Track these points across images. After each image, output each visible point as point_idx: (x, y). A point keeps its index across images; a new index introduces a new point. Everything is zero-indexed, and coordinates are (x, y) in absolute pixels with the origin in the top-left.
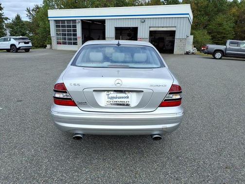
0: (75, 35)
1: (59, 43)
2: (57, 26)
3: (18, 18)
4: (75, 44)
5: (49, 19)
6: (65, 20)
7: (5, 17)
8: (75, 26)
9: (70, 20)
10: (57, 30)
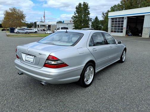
0: (122, 26)
1: (112, 31)
2: (112, 22)
3: (96, 18)
4: (122, 32)
5: (108, 18)
6: (117, 18)
7: (90, 18)
8: (123, 21)
9: (120, 18)
10: (112, 24)
